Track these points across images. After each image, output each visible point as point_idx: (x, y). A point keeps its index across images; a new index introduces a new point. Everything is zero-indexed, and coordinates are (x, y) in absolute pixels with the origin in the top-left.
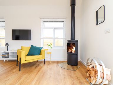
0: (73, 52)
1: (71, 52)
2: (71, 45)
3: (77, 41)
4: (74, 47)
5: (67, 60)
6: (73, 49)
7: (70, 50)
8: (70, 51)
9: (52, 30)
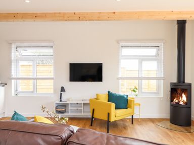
0: (182, 103)
1: (178, 103)
2: (179, 91)
3: (190, 85)
4: (183, 94)
5: (169, 118)
6: (182, 97)
7: (177, 99)
8: (177, 101)
9: (137, 61)
